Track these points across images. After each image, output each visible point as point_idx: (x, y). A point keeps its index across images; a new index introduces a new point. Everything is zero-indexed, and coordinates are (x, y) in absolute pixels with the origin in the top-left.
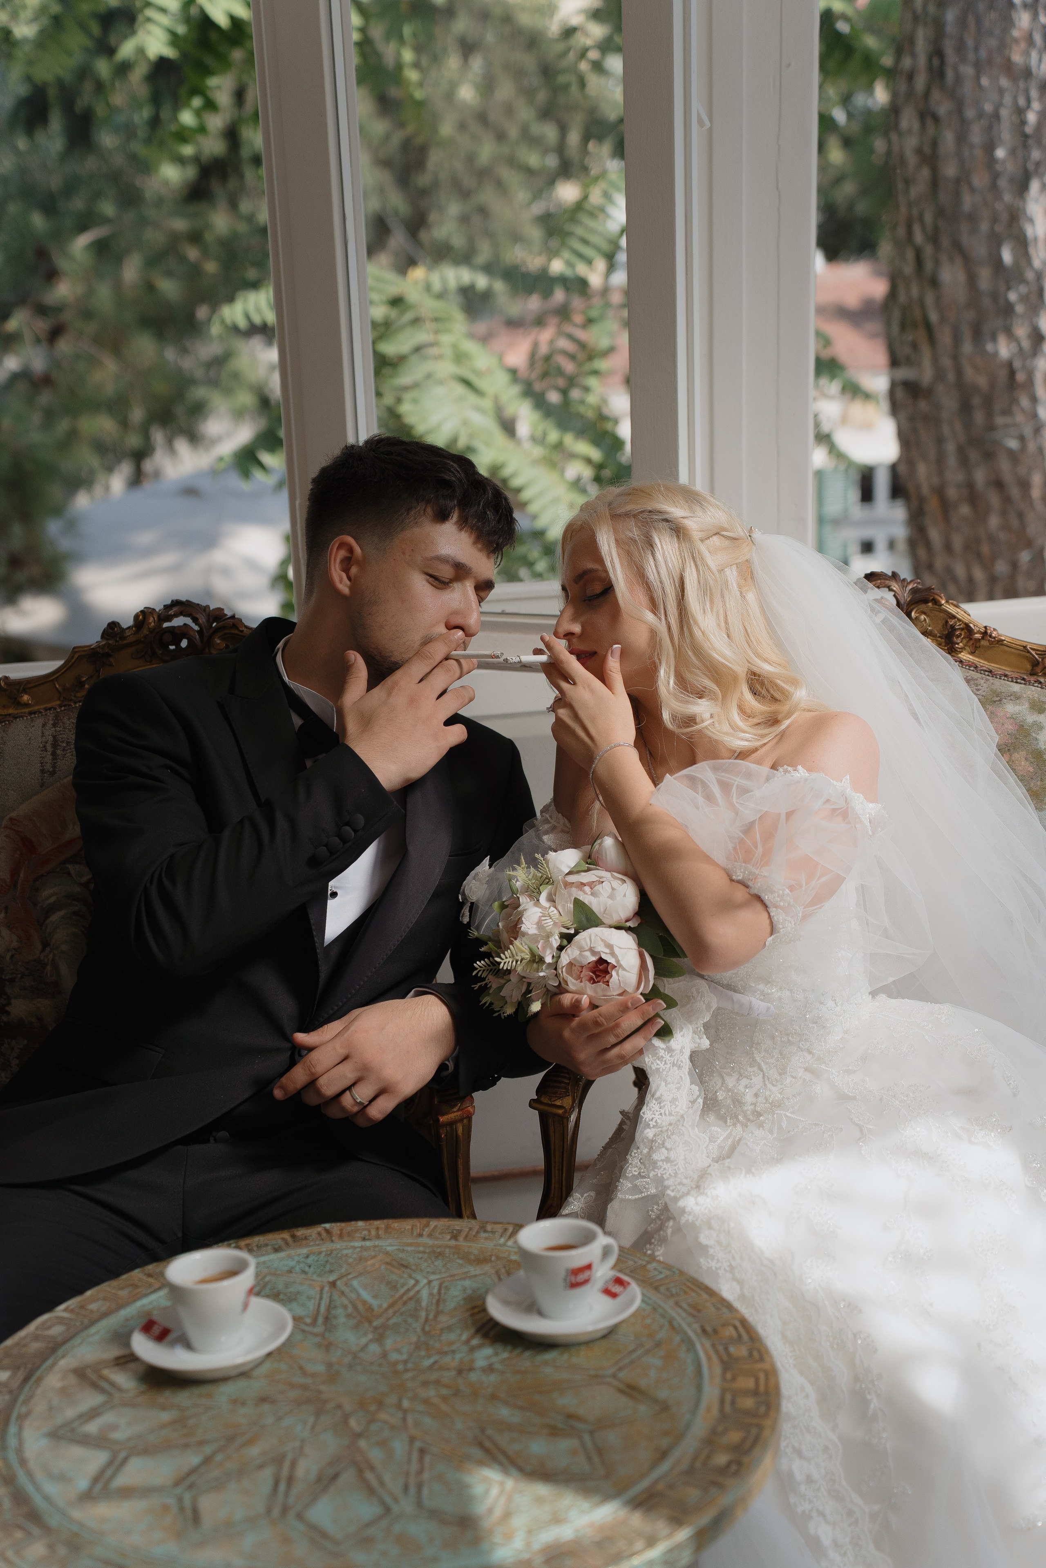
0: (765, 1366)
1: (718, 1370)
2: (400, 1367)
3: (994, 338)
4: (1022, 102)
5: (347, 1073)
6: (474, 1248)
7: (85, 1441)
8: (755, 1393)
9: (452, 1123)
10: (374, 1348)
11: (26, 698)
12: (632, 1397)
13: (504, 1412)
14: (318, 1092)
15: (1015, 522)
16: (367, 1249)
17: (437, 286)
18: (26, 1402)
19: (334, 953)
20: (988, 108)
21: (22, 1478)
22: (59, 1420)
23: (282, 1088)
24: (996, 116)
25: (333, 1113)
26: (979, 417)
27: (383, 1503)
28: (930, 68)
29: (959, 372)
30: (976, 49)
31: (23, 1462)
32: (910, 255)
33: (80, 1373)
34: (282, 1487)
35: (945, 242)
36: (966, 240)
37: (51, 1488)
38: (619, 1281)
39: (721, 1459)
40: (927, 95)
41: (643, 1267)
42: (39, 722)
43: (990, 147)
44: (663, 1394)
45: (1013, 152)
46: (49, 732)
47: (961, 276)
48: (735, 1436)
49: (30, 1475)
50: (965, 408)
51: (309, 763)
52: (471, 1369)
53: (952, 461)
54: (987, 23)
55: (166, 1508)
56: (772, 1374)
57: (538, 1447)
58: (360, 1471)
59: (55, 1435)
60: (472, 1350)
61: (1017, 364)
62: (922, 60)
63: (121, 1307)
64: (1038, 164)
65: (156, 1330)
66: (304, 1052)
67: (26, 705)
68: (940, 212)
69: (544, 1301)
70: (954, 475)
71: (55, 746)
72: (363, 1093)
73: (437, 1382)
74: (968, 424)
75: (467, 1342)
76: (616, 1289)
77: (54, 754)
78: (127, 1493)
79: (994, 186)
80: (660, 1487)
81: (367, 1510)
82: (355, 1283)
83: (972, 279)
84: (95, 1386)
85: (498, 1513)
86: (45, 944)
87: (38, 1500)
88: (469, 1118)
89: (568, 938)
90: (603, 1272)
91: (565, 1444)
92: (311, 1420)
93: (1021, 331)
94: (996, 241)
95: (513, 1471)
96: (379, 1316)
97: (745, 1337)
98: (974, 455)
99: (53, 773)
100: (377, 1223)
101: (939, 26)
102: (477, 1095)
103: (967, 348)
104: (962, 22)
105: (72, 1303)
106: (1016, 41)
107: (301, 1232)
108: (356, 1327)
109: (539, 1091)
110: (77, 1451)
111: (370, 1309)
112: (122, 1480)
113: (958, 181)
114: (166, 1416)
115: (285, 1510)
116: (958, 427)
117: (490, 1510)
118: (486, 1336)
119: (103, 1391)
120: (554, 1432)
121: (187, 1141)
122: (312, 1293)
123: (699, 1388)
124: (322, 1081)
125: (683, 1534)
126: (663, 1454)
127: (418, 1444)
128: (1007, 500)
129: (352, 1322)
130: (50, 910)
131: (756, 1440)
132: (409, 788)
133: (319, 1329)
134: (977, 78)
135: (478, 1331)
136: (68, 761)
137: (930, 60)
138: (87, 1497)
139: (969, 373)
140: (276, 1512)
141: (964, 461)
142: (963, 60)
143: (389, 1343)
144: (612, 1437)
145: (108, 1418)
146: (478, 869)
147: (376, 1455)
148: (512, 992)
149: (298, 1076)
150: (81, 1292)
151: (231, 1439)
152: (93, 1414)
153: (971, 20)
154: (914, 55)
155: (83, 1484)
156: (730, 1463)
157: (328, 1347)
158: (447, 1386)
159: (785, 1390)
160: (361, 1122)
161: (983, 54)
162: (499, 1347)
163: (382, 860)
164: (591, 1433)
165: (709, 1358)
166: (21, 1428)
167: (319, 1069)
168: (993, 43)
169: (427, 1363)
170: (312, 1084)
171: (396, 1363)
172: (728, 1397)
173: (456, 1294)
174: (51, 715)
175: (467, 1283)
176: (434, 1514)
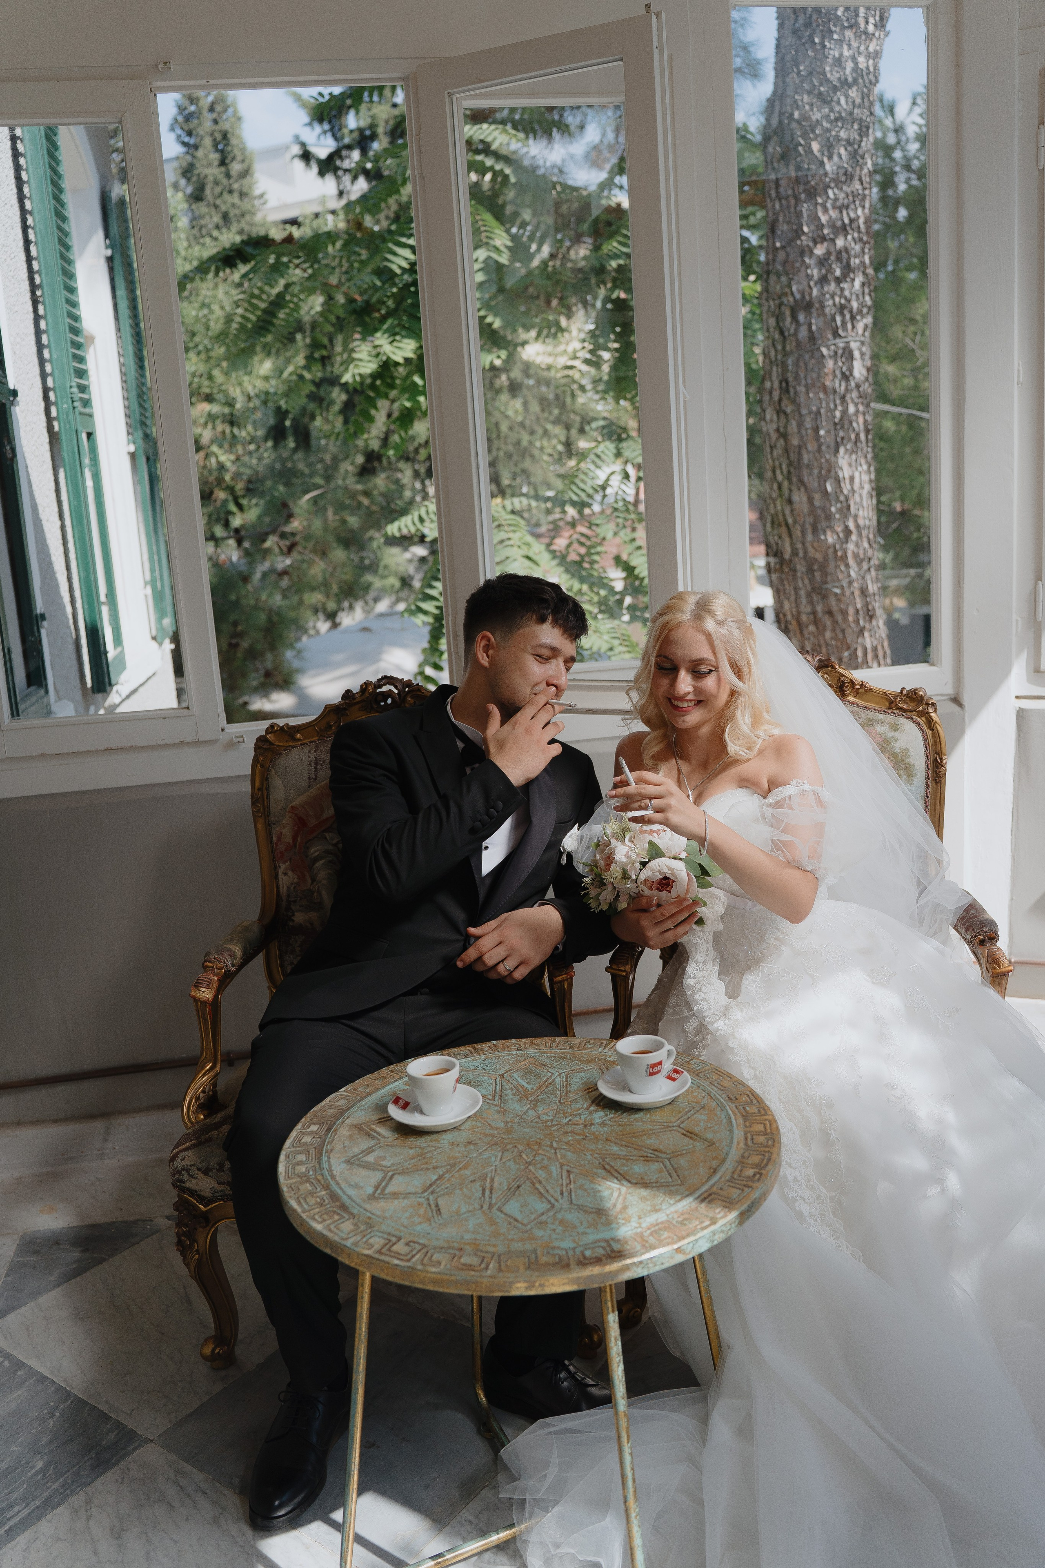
0: (770, 1117)
1: (741, 1121)
2: (549, 1124)
3: (825, 533)
4: (832, 406)
5: (501, 952)
6: (585, 1054)
7: (367, 1166)
8: (765, 1134)
9: (561, 982)
10: (531, 1112)
11: (299, 736)
12: (691, 1138)
13: (615, 1149)
14: (484, 963)
15: (840, 636)
16: (520, 1055)
17: (509, 507)
18: (330, 1142)
19: (488, 882)
20: (814, 409)
21: (334, 1186)
22: (350, 1154)
23: (462, 960)
24: (818, 413)
25: (492, 975)
26: (817, 575)
27: (549, 1202)
28: (781, 387)
29: (806, 551)
30: (806, 378)
31: (333, 1177)
32: (775, 486)
33: (358, 1127)
34: (487, 1193)
35: (795, 480)
36: (806, 479)
37: (351, 1192)
38: (676, 1071)
39: (750, 1172)
40: (780, 401)
41: (688, 1063)
42: (307, 749)
43: (816, 429)
44: (710, 1136)
45: (828, 432)
46: (313, 755)
47: (805, 498)
48: (756, 1159)
49: (338, 1184)
50: (810, 571)
51: (468, 771)
52: (592, 1124)
53: (804, 601)
54: (810, 366)
55: (420, 1204)
56: (773, 1122)
57: (638, 1168)
58: (533, 1184)
59: (348, 1162)
60: (591, 1113)
61: (837, 547)
62: (776, 384)
63: (378, 1089)
64: (842, 438)
65: (401, 1103)
66: (472, 940)
67: (299, 740)
68: (790, 464)
69: (633, 1083)
70: (805, 608)
71: (316, 763)
72: (510, 964)
73: (573, 1132)
74: (812, 580)
75: (587, 1109)
76: (675, 1075)
77: (316, 768)
78: (395, 1195)
79: (819, 450)
80: (715, 1189)
81: (541, 1206)
82: (515, 1075)
83: (810, 500)
84: (369, 1135)
85: (619, 1206)
86: (313, 880)
87: (344, 1198)
88: (572, 979)
89: (644, 864)
90: (667, 1066)
91: (654, 1166)
92: (500, 1154)
93: (839, 529)
94: (822, 479)
95: (625, 1183)
96: (532, 1095)
97: (755, 1101)
98: (815, 598)
99: (315, 779)
100: (524, 1040)
101: (784, 365)
102: (576, 965)
103: (809, 537)
104: (797, 364)
105: (349, 1087)
106: (826, 374)
107: (479, 1046)
108: (519, 1101)
109: (611, 962)
110: (363, 1172)
111: (526, 1090)
112: (390, 1189)
113: (800, 447)
114: (412, 1152)
115: (490, 1206)
116: (807, 582)
117: (615, 1205)
118: (598, 1105)
119: (374, 1138)
120: (647, 1159)
121: (405, 994)
122: (490, 1081)
123: (731, 1131)
124: (486, 958)
125: (733, 1215)
126: (715, 1171)
127: (566, 1168)
128: (835, 622)
129: (517, 1098)
130: (316, 860)
131: (769, 1160)
132: (529, 785)
133: (497, 1102)
134: (808, 393)
135: (593, 1102)
136: (325, 773)
137: (781, 383)
138: (373, 1197)
139: (811, 552)
140: (485, 1207)
141: (811, 601)
142: (799, 384)
143: (540, 1110)
144: (683, 1162)
145: (378, 1153)
146: (572, 832)
147: (541, 1174)
148: (607, 896)
149: (471, 954)
150: (353, 1081)
151: (453, 1166)
152: (369, 1151)
153: (801, 363)
154: (772, 381)
155: (370, 1190)
156: (754, 1175)
157: (504, 1112)
158: (577, 1134)
159: (782, 1130)
160: (509, 981)
161: (809, 381)
162: (607, 1112)
163: (516, 827)
164: (669, 1159)
165: (735, 1114)
166: (329, 1158)
167: (484, 950)
168: (814, 375)
169: (565, 1121)
170: (480, 959)
171: (546, 1121)
172: (749, 1137)
173: (577, 1081)
174: (313, 745)
175: (583, 1074)
176: (580, 1208)
